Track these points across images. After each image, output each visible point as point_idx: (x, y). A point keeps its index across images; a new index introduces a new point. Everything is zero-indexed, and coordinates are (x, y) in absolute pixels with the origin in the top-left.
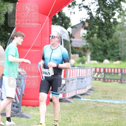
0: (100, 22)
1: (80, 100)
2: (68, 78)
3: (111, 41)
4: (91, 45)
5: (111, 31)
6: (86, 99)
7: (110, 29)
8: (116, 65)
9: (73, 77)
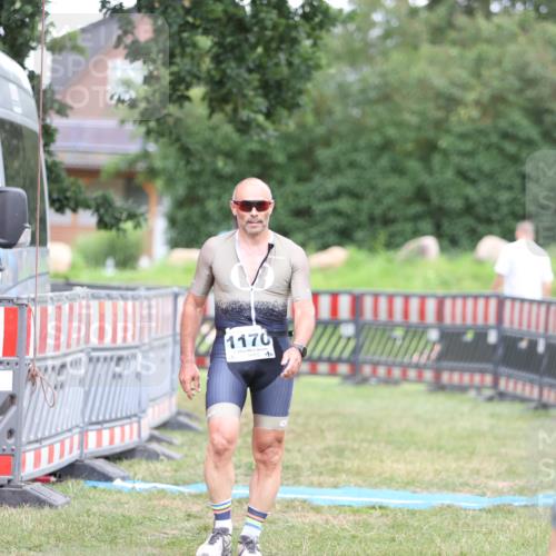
0: (225, 12)
1: (109, 492)
2: (31, 355)
3: (291, 125)
4: (173, 151)
5: (290, 64)
6: (144, 480)
7: (282, 57)
8: (324, 270)
9: (63, 350)
